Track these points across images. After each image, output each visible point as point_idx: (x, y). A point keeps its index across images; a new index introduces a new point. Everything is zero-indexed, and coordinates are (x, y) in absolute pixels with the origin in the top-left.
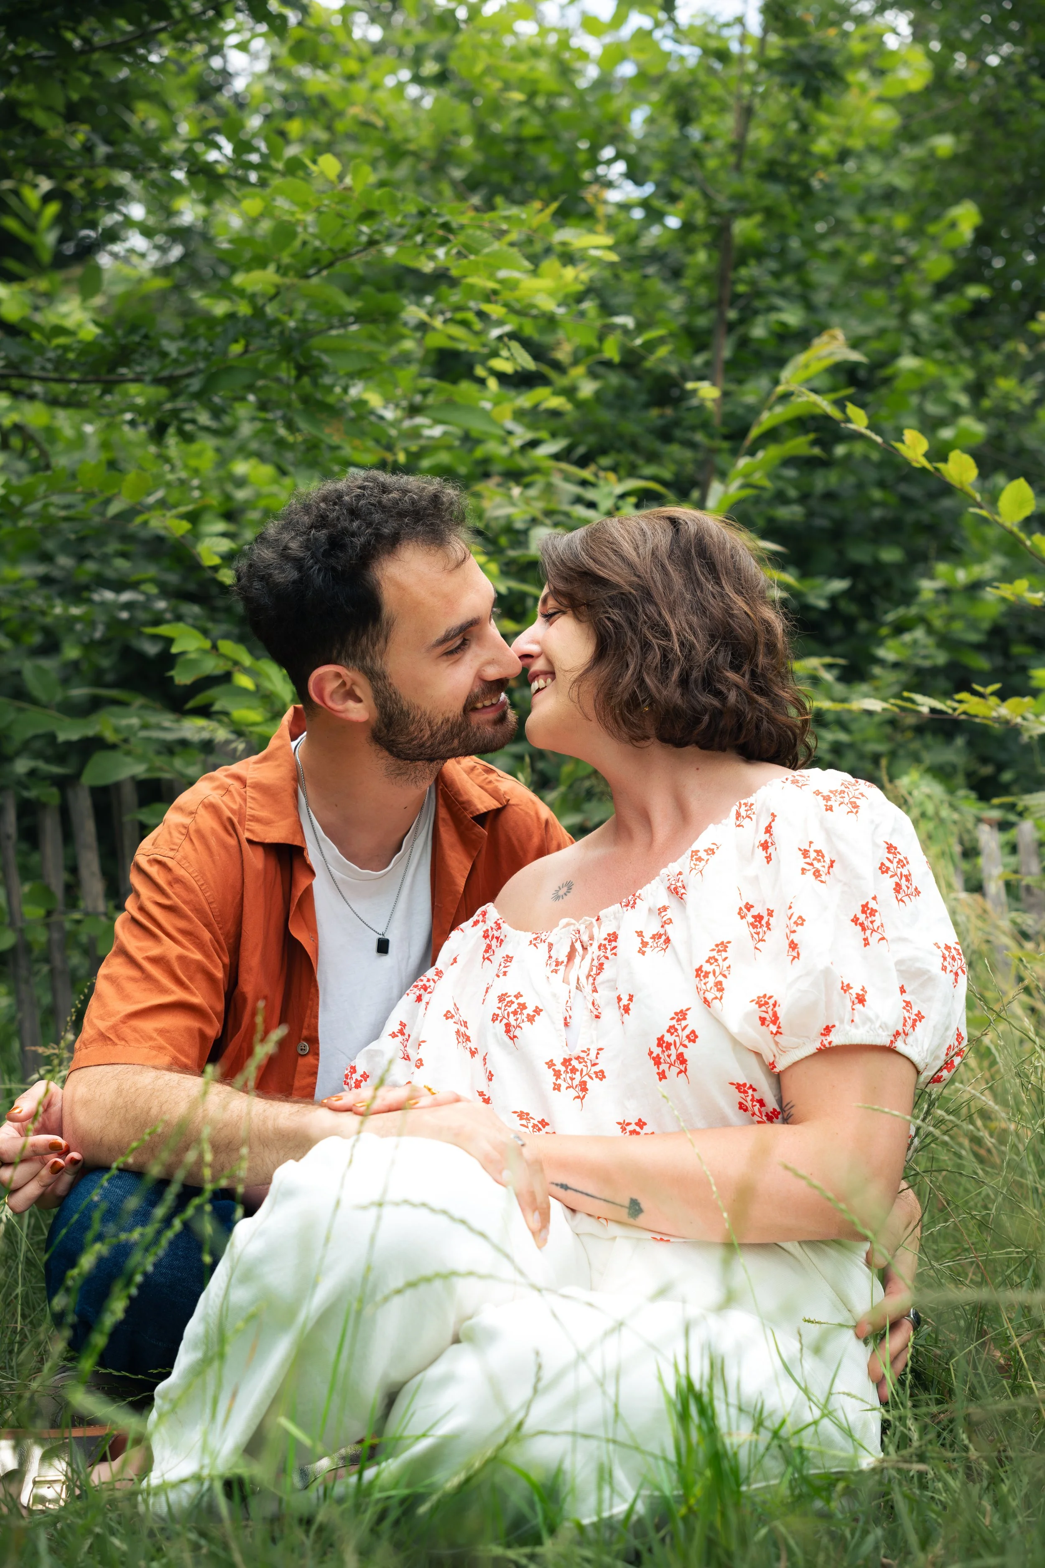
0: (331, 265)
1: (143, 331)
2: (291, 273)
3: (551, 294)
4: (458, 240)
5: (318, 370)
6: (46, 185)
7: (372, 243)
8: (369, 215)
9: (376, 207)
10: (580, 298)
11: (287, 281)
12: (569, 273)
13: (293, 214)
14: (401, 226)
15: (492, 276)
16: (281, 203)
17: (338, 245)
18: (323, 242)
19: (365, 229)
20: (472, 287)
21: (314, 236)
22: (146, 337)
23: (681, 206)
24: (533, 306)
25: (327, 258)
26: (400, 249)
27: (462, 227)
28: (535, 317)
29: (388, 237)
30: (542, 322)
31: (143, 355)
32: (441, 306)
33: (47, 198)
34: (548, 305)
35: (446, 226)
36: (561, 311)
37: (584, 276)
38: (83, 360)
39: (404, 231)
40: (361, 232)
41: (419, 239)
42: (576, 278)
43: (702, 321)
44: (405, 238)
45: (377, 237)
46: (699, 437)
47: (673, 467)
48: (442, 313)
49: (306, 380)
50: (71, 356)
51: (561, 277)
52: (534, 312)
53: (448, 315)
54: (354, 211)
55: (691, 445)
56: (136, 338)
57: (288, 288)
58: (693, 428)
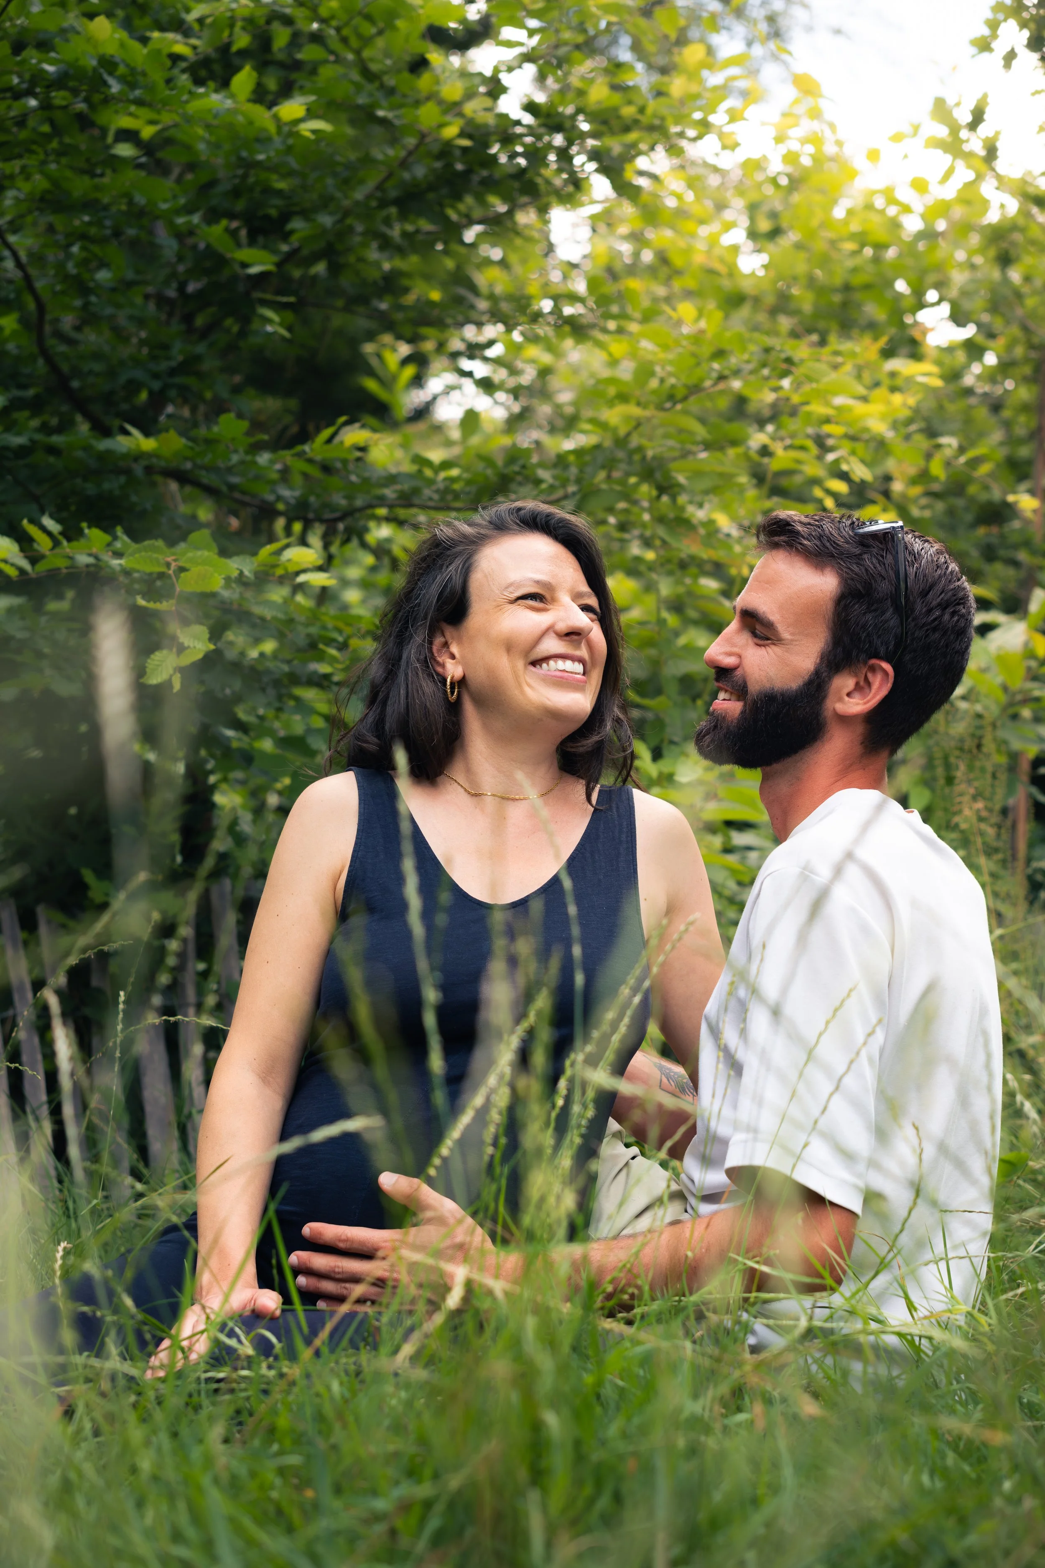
0: (685, 399)
1: (521, 462)
2: (652, 407)
3: (883, 417)
4: (799, 371)
5: (676, 489)
6: (404, 349)
7: (722, 378)
8: (720, 354)
9: (726, 346)
10: (909, 421)
11: (647, 413)
12: (897, 399)
13: (655, 354)
14: (748, 362)
15: (828, 404)
16: (646, 345)
17: (692, 381)
18: (678, 379)
19: (716, 366)
20: (809, 414)
21: (670, 374)
22: (524, 467)
23: (1001, 342)
24: (866, 430)
25: (680, 393)
26: (746, 383)
27: (802, 361)
28: (867, 441)
29: (737, 373)
30: (873, 445)
31: (520, 484)
32: (783, 433)
33: (406, 361)
34: (880, 427)
35: (789, 361)
36: (889, 435)
37: (912, 401)
38: (468, 489)
39: (750, 367)
40: (712, 369)
41: (766, 372)
42: (904, 405)
43: (1024, 452)
44: (751, 372)
45: (726, 372)
46: (1023, 556)
47: (996, 584)
48: (782, 439)
49: (665, 499)
50: (457, 486)
51: (888, 403)
52: (866, 436)
53: (788, 442)
54: (706, 351)
55: (1015, 564)
56: (516, 468)
57: (649, 419)
58: (1016, 547)
